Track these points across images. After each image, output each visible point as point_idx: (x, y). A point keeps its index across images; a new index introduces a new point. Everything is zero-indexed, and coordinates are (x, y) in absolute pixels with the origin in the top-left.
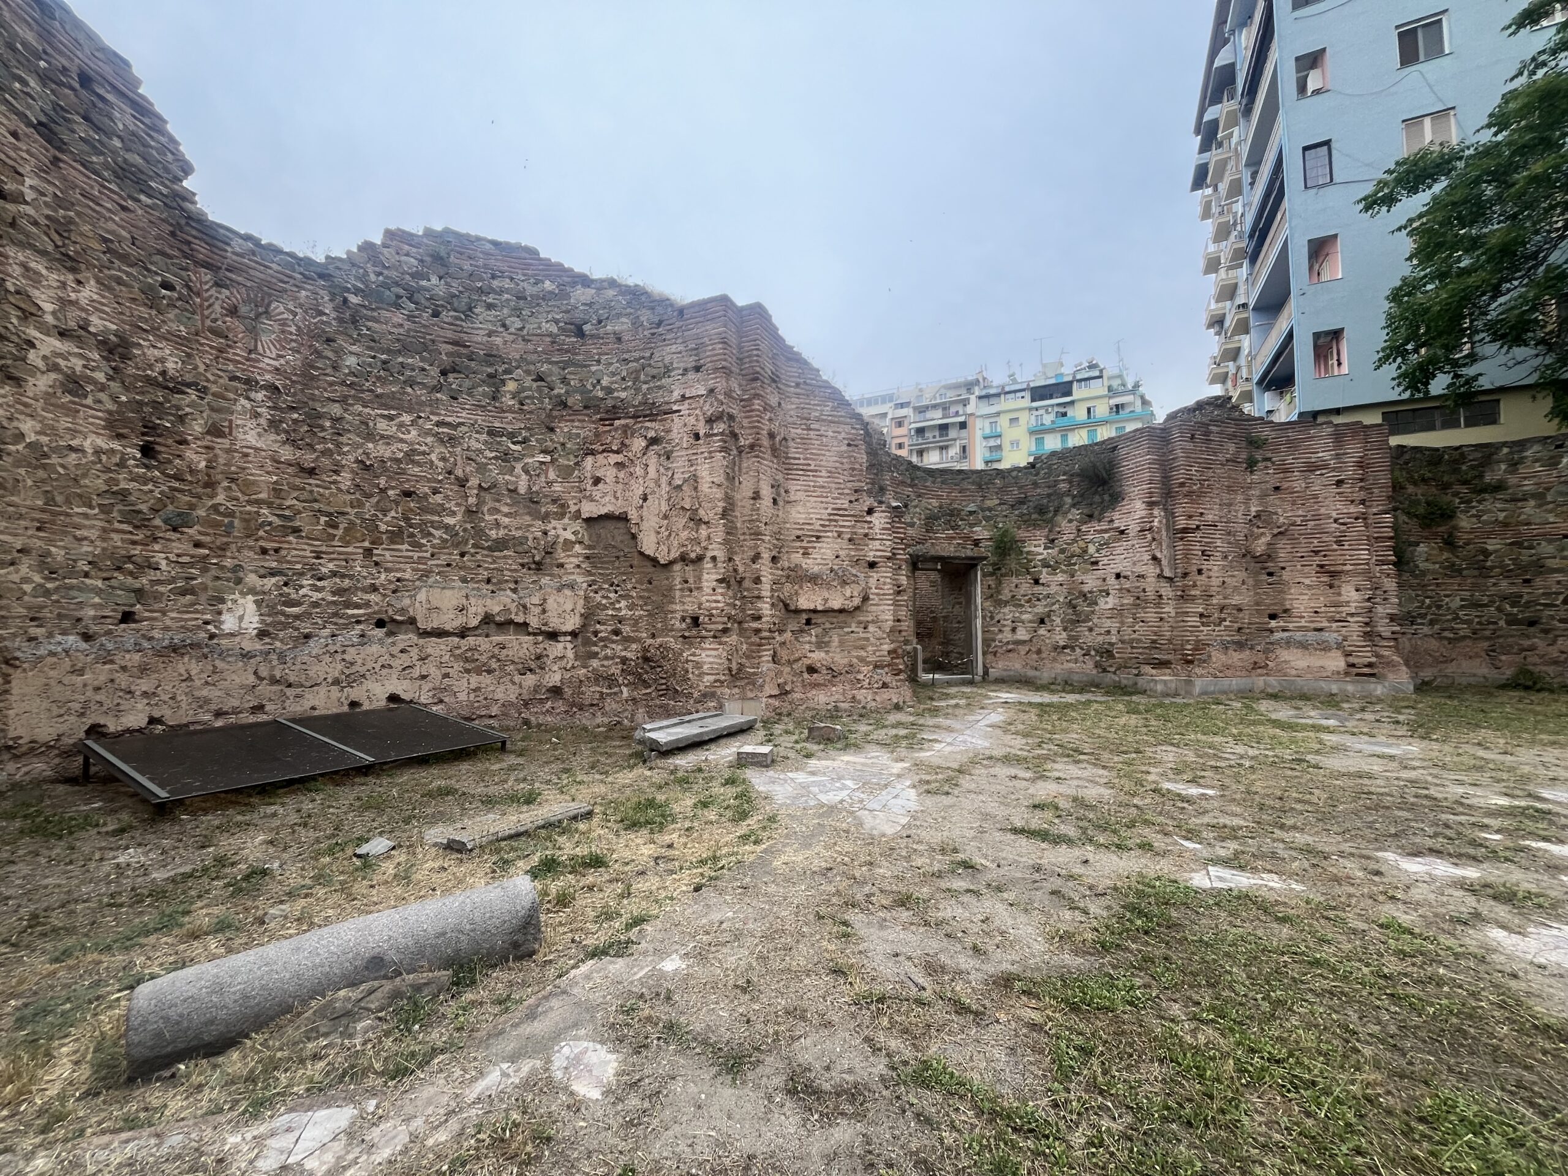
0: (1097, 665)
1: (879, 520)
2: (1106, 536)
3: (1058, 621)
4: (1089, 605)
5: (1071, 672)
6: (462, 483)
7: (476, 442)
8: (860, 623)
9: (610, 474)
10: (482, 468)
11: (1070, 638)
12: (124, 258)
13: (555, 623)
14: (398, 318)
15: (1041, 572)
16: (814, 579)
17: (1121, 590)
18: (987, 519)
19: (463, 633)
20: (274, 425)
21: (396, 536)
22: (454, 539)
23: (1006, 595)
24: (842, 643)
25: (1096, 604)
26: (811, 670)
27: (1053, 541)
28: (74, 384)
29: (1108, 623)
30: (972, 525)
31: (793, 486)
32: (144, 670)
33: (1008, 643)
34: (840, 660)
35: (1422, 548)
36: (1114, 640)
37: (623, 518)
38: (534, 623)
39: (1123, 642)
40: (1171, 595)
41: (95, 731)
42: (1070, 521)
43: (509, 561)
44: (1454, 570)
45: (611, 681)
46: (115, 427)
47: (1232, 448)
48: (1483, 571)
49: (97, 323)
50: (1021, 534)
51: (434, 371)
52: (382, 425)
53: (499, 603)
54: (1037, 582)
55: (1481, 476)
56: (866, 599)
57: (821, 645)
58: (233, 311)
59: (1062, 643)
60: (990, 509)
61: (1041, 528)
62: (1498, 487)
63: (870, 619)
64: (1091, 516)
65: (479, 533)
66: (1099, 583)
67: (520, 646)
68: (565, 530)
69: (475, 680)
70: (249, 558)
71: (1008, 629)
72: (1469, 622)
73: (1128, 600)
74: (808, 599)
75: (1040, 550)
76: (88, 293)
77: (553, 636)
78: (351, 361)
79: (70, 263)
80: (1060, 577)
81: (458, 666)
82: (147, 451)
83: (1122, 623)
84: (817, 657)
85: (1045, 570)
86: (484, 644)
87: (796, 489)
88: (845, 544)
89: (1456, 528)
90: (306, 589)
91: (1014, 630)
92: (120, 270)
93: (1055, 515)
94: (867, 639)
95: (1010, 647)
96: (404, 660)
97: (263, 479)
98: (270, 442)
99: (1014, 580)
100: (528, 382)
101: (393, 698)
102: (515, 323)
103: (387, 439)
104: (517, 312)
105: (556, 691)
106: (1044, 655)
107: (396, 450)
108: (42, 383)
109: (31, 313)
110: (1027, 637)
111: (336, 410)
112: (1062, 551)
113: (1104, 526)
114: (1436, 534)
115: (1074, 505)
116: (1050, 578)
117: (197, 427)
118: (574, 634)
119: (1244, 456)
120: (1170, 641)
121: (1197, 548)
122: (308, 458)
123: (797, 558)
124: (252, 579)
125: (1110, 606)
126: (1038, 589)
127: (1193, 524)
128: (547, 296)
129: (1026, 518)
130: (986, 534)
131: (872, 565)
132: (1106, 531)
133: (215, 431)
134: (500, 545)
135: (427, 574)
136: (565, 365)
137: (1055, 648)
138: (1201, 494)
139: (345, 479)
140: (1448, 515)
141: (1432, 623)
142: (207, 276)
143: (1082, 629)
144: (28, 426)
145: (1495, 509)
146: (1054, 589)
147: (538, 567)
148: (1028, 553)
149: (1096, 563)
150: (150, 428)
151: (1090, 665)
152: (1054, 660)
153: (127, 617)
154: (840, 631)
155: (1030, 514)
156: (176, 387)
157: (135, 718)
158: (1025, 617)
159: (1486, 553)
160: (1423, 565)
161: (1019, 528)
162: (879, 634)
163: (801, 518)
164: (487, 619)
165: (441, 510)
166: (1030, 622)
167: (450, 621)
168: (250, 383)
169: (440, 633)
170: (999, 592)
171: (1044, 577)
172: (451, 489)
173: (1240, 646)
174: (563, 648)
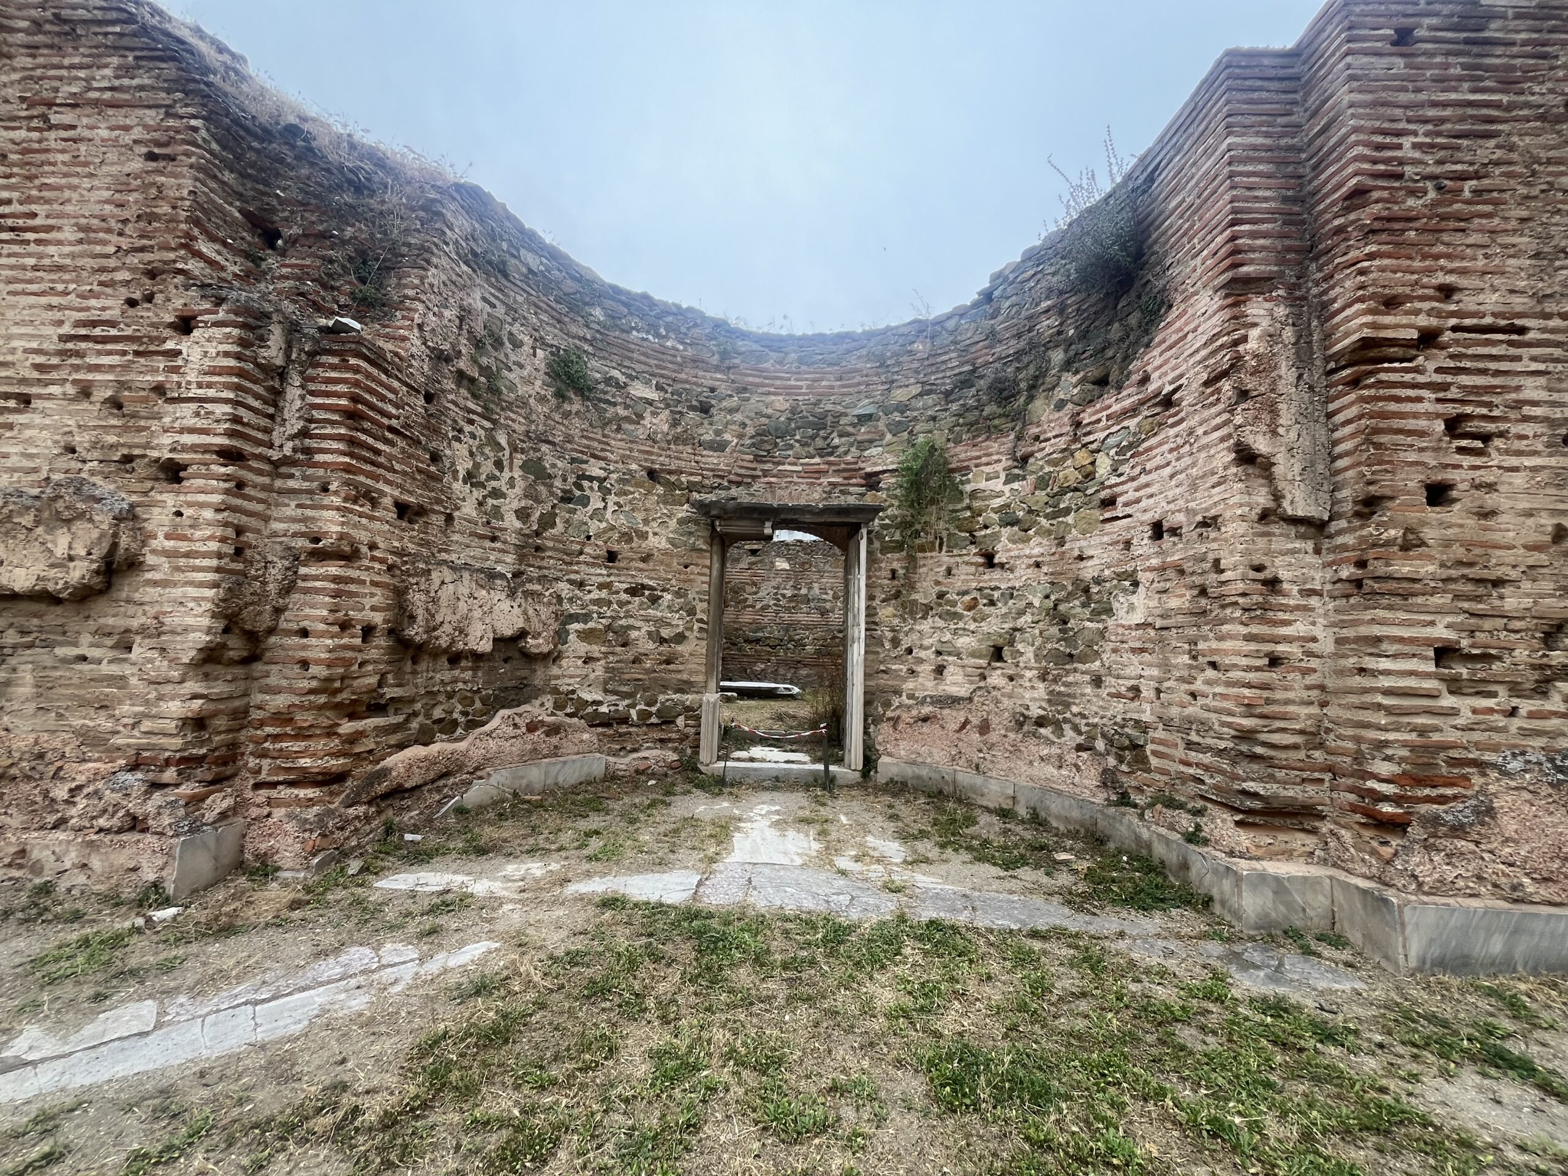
0: (1108, 780)
1: (205, 348)
2: (1132, 423)
3: (1029, 653)
4: (1096, 615)
5: (1048, 789)
8: (104, 633)
11: (1055, 698)
15: (996, 536)
17: (1162, 569)
18: (896, 429)
23: (925, 593)
24: (43, 687)
25: (1109, 611)
27: (1025, 459)
29: (1132, 666)
30: (862, 445)
33: (923, 702)
36: (1147, 717)
39: (1167, 724)
40: (1319, 578)
42: (1060, 405)
50: (961, 453)
54: (989, 560)
59: (1035, 712)
60: (902, 408)
61: (1001, 432)
63: (135, 624)
64: (1102, 382)
66: (1116, 554)
71: (926, 669)
73: (1180, 600)
75: (997, 485)
80: (1037, 547)
83: (1166, 666)
85: (1006, 532)
88: (95, 415)
91: (940, 670)
93: (1031, 398)
94: (120, 681)
95: (927, 710)
99: (945, 559)
106: (993, 737)
110: (963, 691)
112: (1042, 483)
113: (1129, 397)
115: (1067, 365)
116: (1015, 550)
120: (1314, 738)
121: (1428, 411)
125: (1138, 618)
126: (994, 577)
127: (1405, 326)
129: (971, 417)
130: (890, 462)
131: (168, 472)
132: (1133, 411)
137: (1020, 721)
138: (1442, 223)
143: (1078, 677)
146: (1022, 575)
148: (973, 495)
149: (1109, 503)
151: (1090, 778)
152: (1016, 750)
154: (41, 655)
155: (980, 407)
158: (964, 642)
161: (958, 441)
162: (160, 666)
166: (973, 654)
170: (912, 587)
171: (1005, 547)
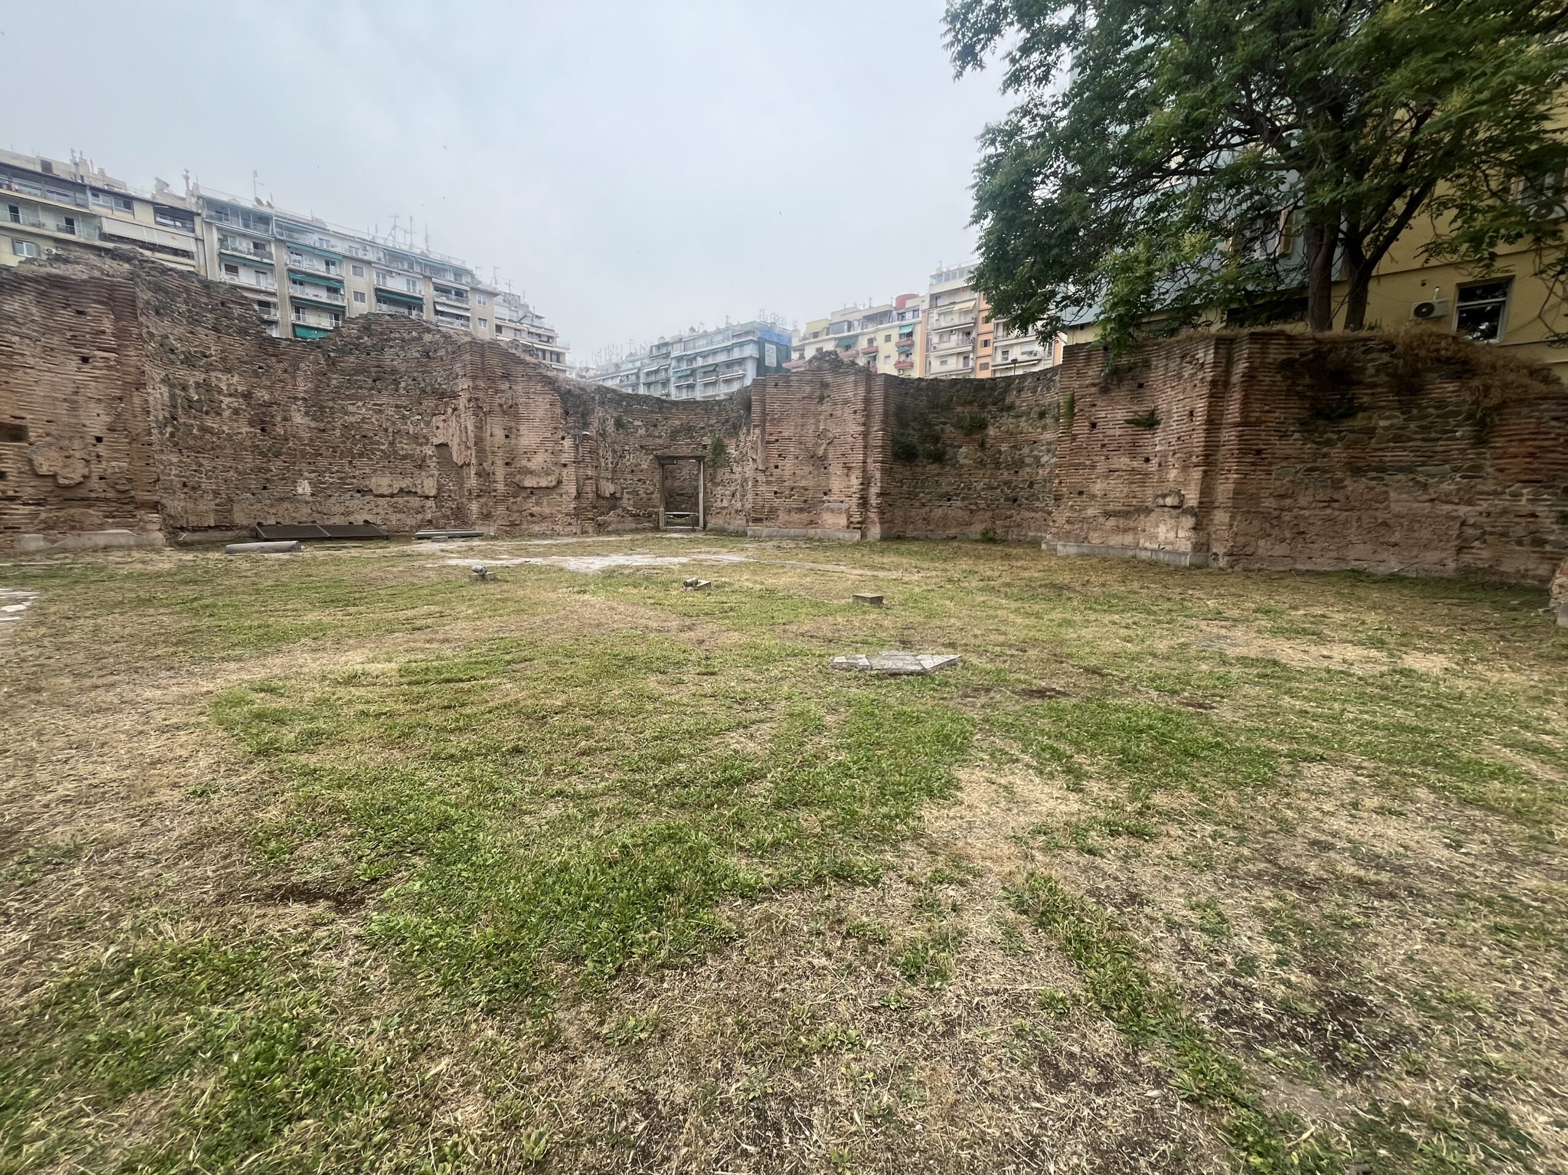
1: (568, 443)
5: (740, 525)
6: (386, 430)
7: (390, 411)
8: (558, 493)
9: (441, 425)
10: (394, 423)
12: (245, 363)
13: (427, 492)
14: (352, 359)
15: (733, 465)
16: (531, 472)
19: (392, 496)
20: (307, 414)
21: (361, 455)
22: (385, 455)
23: (718, 480)
24: (548, 503)
26: (532, 515)
27: (738, 446)
28: (236, 412)
30: (702, 437)
31: (522, 428)
32: (272, 506)
33: (716, 509)
34: (547, 511)
35: (964, 449)
37: (446, 445)
38: (419, 491)
41: (259, 524)
42: (743, 434)
43: (408, 465)
44: (982, 464)
45: (447, 517)
46: (251, 424)
47: (808, 389)
48: (997, 465)
49: (240, 389)
50: (726, 441)
51: (370, 381)
52: (351, 408)
53: (405, 483)
54: (731, 471)
55: (1004, 400)
56: (559, 482)
57: (537, 504)
58: (285, 371)
60: (712, 426)
61: (734, 437)
62: (1011, 407)
63: (563, 492)
65: (395, 452)
67: (415, 502)
68: (429, 451)
69: (399, 516)
70: (305, 467)
71: (718, 500)
72: (986, 499)
74: (529, 482)
75: (734, 451)
76: (236, 378)
77: (427, 497)
78: (334, 382)
79: (228, 371)
80: (740, 469)
81: (391, 510)
82: (263, 430)
84: (536, 509)
85: (735, 464)
86: (400, 500)
87: (523, 428)
88: (548, 454)
89: (987, 435)
90: (327, 477)
91: (721, 500)
92: (245, 367)
93: (739, 430)
94: (562, 501)
95: (718, 511)
96: (368, 507)
97: (306, 435)
98: (306, 420)
99: (722, 470)
100: (410, 382)
101: (366, 521)
102: (402, 354)
103: (353, 414)
104: (402, 348)
105: (430, 521)
107: (358, 418)
108: (226, 414)
109: (220, 392)
110: (727, 505)
111: (331, 404)
112: (740, 453)
114: (974, 440)
117: (279, 419)
118: (435, 497)
119: (817, 394)
121: (775, 453)
122: (322, 425)
123: (524, 462)
124: (306, 474)
126: (732, 476)
127: (773, 438)
128: (414, 339)
129: (728, 431)
130: (709, 441)
131: (565, 465)
133: (285, 419)
134: (405, 457)
135: (375, 471)
136: (424, 372)
138: (780, 420)
139: (338, 433)
140: (983, 426)
141: (963, 499)
142: (274, 359)
144: (225, 428)
145: (1008, 422)
146: (737, 476)
147: (420, 467)
148: (728, 453)
150: (263, 422)
153: (265, 488)
154: (547, 497)
155: (730, 429)
156: (270, 405)
157: (272, 521)
158: (727, 493)
159: (1000, 452)
160: (962, 461)
161: (725, 437)
162: (569, 499)
163: (526, 443)
164: (401, 490)
165: (378, 443)
166: (729, 496)
167: (386, 491)
168: (296, 398)
169: (383, 496)
170: (714, 478)
171: (735, 468)
172: (381, 434)
173: (801, 510)
174: (430, 503)
